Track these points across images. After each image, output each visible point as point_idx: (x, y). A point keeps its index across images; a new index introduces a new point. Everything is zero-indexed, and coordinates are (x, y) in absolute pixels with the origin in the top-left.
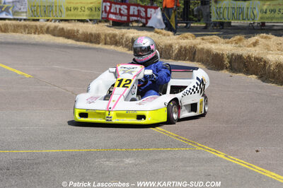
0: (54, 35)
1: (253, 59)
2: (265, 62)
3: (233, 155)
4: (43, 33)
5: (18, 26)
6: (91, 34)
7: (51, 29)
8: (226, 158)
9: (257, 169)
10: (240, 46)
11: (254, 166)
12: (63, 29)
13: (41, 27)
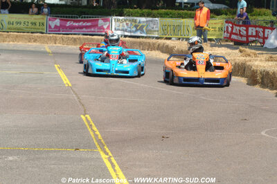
0: (162, 52)
4: (154, 50)
5: (134, 43)
6: (182, 51)
7: (161, 45)
12: (168, 46)
13: (154, 44)
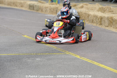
1: (83, 14)
2: (88, 15)
3: (83, 57)
8: (81, 58)
9: (96, 63)
10: (77, 8)
11: (94, 62)
